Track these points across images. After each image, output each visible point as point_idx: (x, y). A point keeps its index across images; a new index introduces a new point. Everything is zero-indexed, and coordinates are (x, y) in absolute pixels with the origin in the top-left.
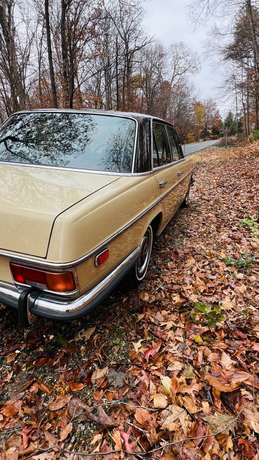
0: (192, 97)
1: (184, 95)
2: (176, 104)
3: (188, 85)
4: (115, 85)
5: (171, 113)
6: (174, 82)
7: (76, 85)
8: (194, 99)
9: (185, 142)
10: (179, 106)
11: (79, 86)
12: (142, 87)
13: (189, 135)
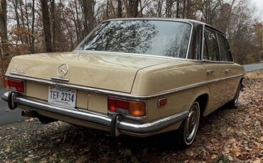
0: (253, 18)
1: (245, 17)
2: (236, 25)
3: (250, 7)
4: (176, 8)
5: (230, 33)
6: (235, 5)
7: (139, 8)
8: (255, 20)
9: (244, 62)
10: (239, 27)
11: (142, 9)
12: (202, 10)
13: (249, 56)
